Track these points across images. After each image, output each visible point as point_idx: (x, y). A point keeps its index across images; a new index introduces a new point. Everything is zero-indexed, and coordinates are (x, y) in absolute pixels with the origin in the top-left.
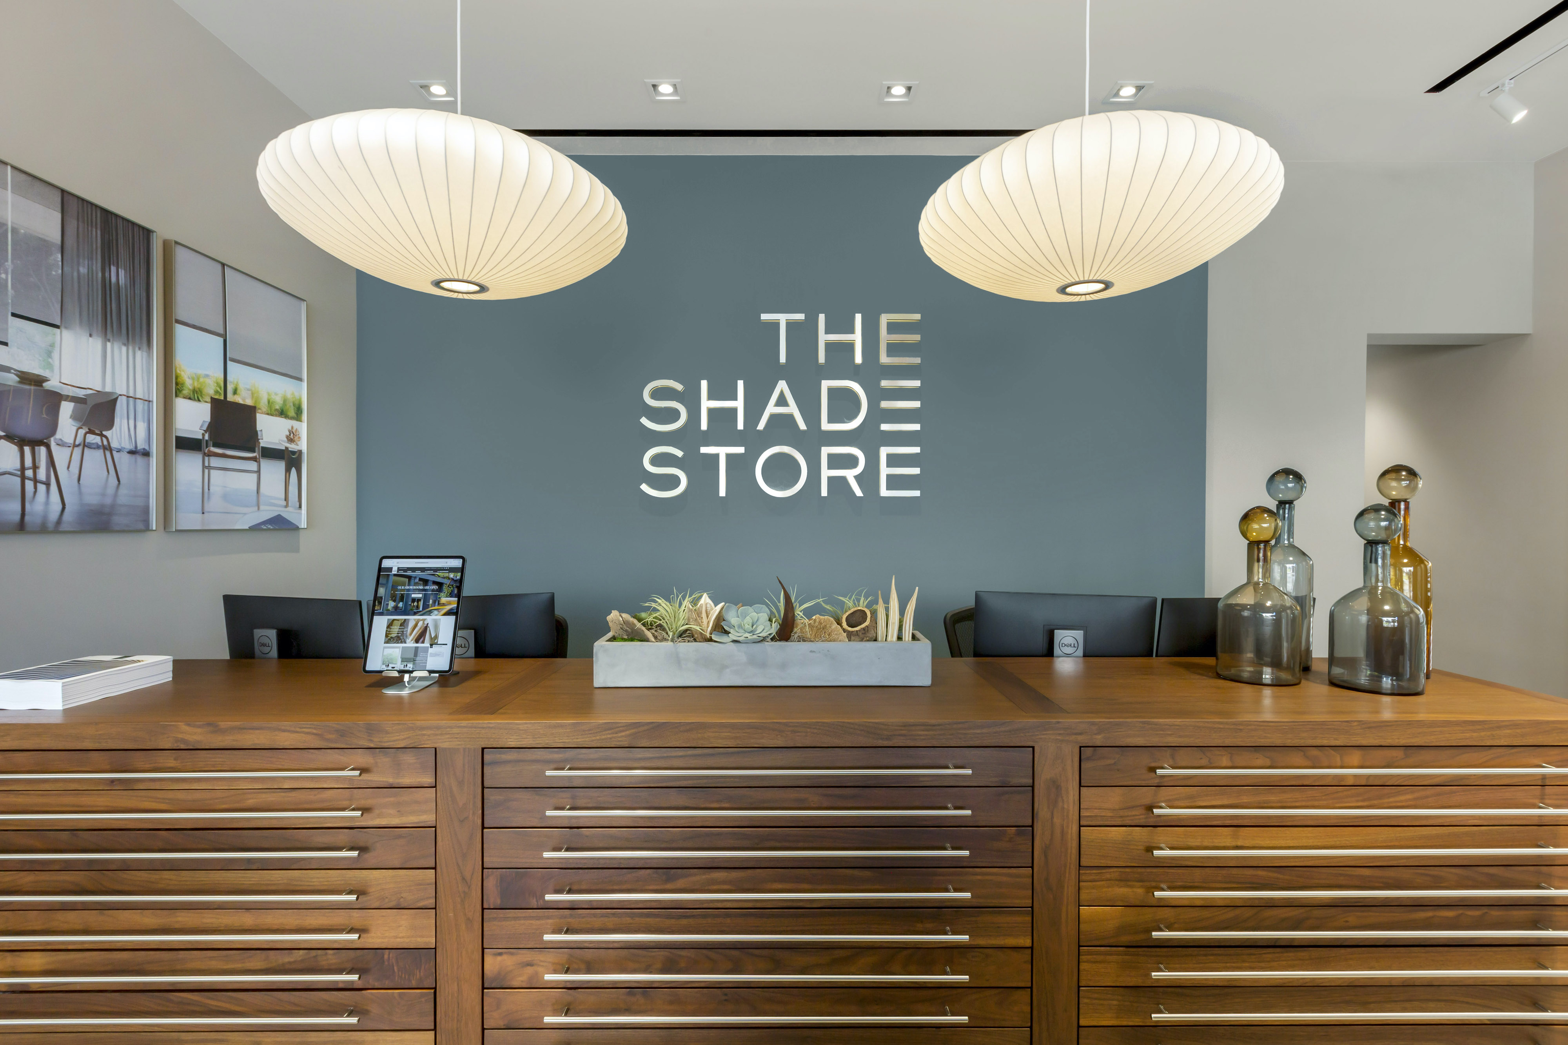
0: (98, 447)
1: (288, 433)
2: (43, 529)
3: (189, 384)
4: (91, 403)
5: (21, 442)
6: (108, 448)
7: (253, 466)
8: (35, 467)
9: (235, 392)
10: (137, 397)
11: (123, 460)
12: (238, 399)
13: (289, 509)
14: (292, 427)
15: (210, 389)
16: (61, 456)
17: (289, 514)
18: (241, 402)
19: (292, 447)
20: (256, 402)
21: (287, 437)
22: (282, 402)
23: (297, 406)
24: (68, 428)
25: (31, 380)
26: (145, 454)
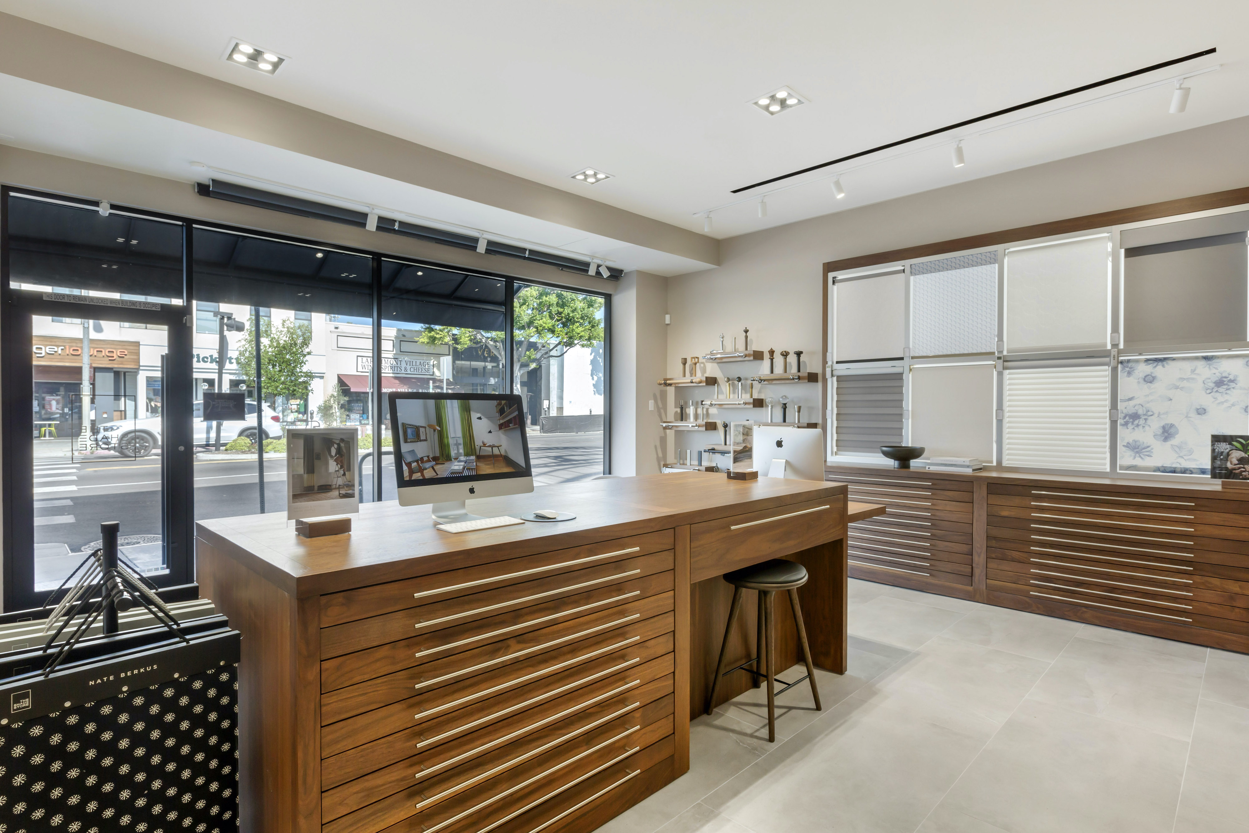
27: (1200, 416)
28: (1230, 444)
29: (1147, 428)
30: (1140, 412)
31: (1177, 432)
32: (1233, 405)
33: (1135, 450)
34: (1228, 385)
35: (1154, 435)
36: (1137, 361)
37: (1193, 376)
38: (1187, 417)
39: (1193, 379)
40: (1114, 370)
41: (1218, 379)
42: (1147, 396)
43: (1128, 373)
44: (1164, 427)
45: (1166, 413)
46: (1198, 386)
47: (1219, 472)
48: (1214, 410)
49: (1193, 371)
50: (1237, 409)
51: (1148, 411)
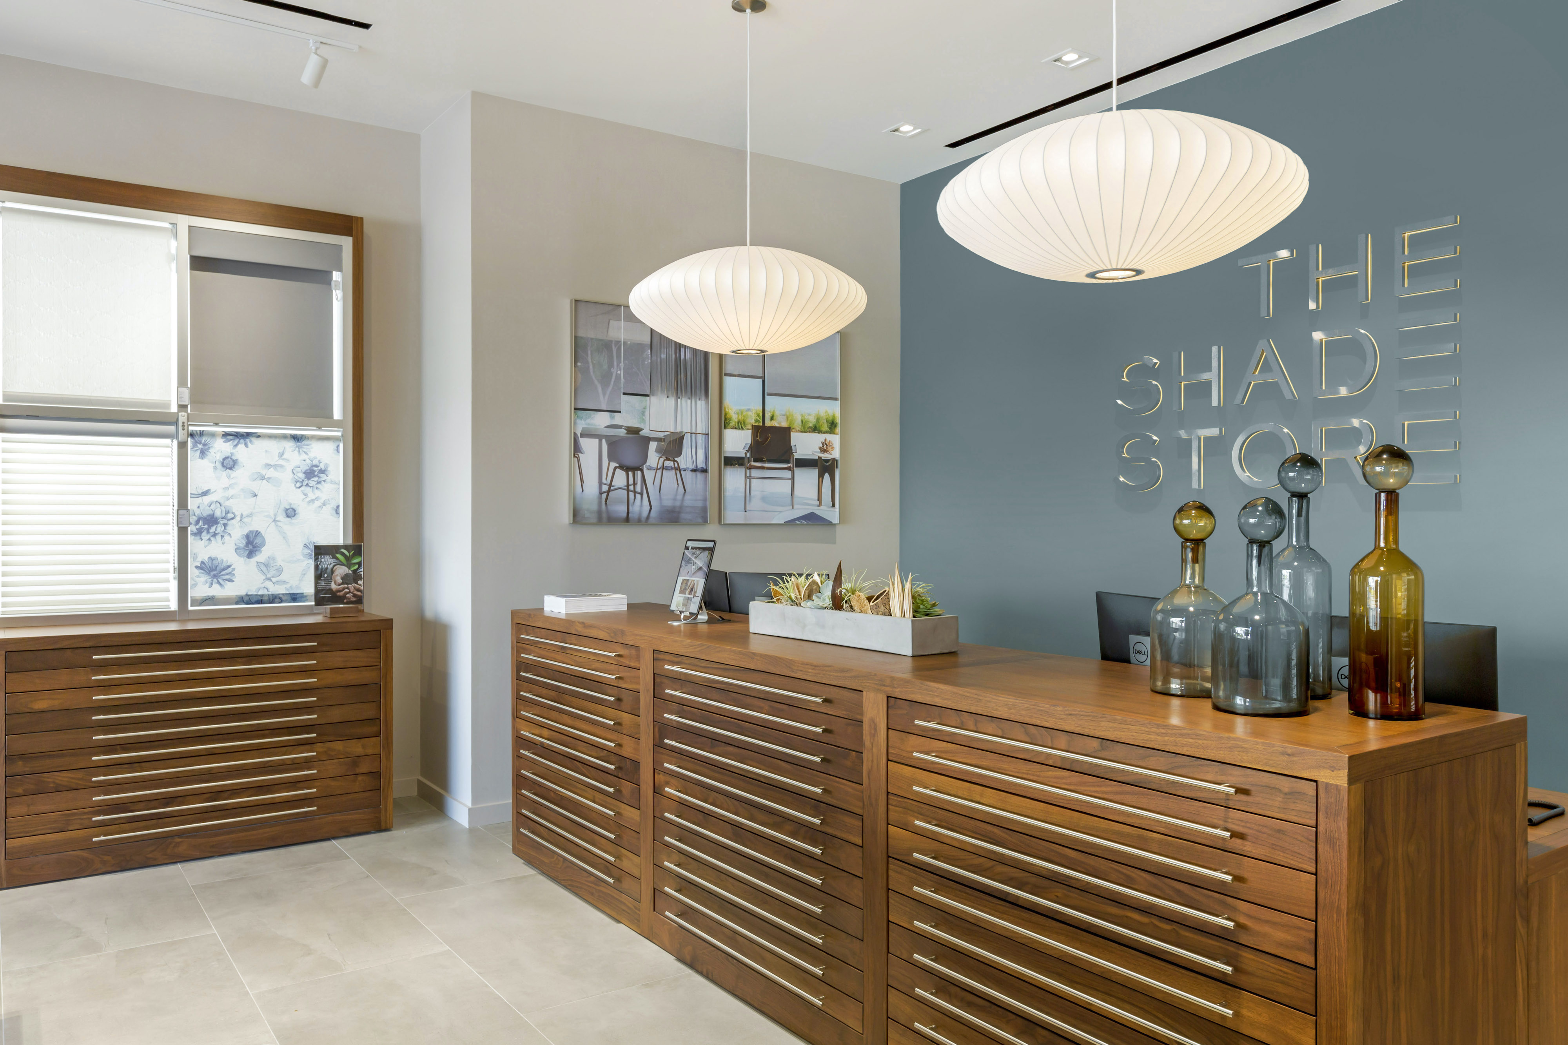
0: (671, 469)
1: (821, 445)
2: (639, 521)
3: (734, 418)
4: (667, 441)
5: (627, 469)
6: (678, 469)
7: (788, 474)
8: (635, 484)
9: (772, 418)
10: (697, 432)
11: (688, 476)
12: (775, 424)
13: (821, 508)
14: (825, 440)
15: (752, 420)
16: (649, 475)
17: (824, 511)
18: (777, 425)
19: (825, 456)
20: (790, 424)
21: (820, 448)
22: (815, 421)
23: (831, 422)
24: (653, 458)
25: (634, 431)
26: (704, 471)
27: (289, 519)
28: (334, 557)
29: (227, 538)
30: (218, 514)
31: (263, 544)
32: (324, 504)
33: (212, 573)
34: (319, 477)
35: (236, 549)
36: (213, 435)
37: (281, 462)
38: (275, 521)
39: (281, 466)
40: (182, 446)
41: (308, 468)
42: (227, 489)
43: (201, 452)
44: (247, 536)
45: (250, 515)
46: (286, 477)
47: (323, 597)
48: (305, 512)
49: (281, 455)
50: (328, 510)
51: (228, 512)
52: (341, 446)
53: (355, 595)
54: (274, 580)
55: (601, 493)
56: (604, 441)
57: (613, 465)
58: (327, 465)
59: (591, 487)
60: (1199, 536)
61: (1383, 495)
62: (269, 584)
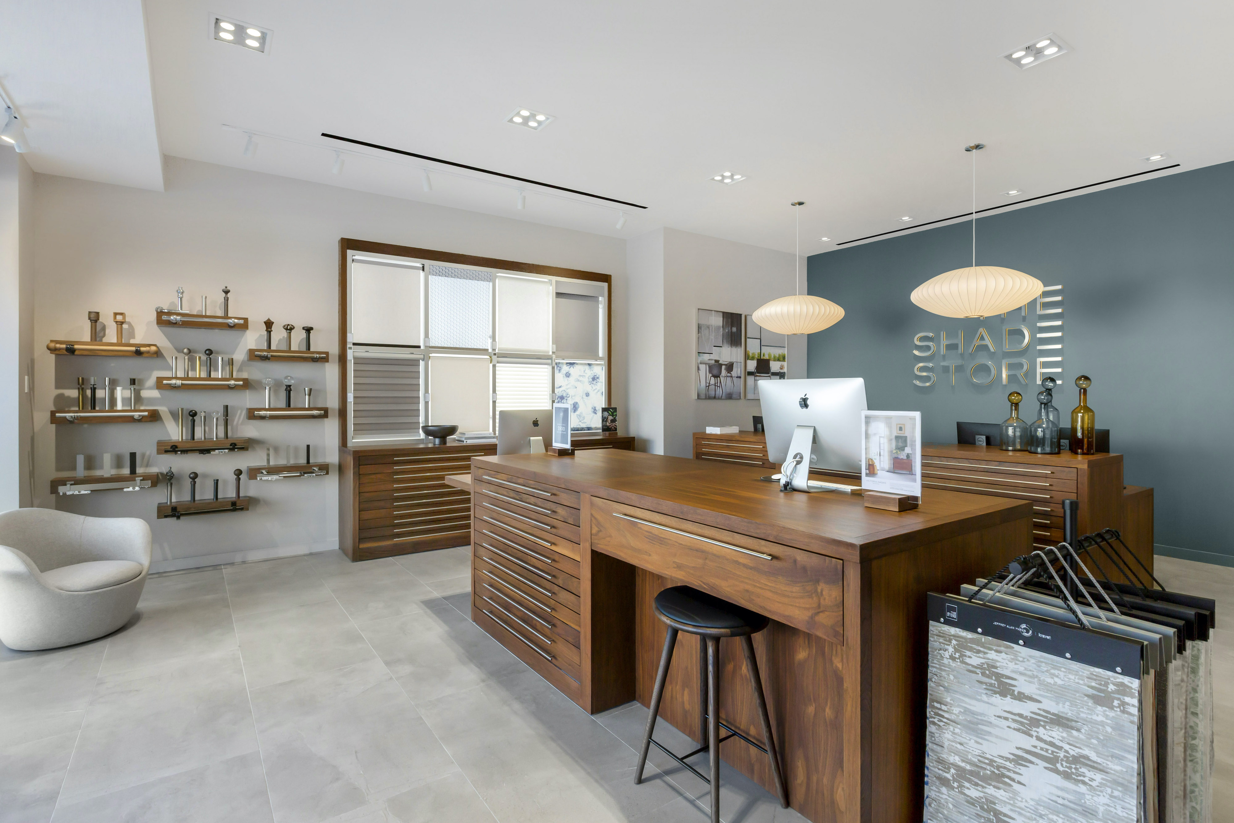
0: (729, 377)
1: (781, 366)
2: (719, 399)
3: (751, 355)
4: (728, 365)
5: (715, 377)
6: (731, 377)
7: (769, 379)
8: (717, 383)
9: (763, 356)
10: (738, 362)
11: (735, 379)
14: (782, 364)
15: (757, 356)
16: (722, 379)
18: (765, 358)
19: (782, 371)
20: (770, 357)
21: (780, 368)
22: (778, 356)
23: (784, 357)
24: (724, 372)
25: (717, 361)
26: (740, 377)
27: (586, 397)
28: (606, 412)
30: (564, 395)
31: (579, 407)
32: (598, 391)
34: (597, 380)
36: (562, 363)
37: (584, 374)
39: (584, 376)
40: (553, 368)
41: (593, 377)
42: (567, 385)
43: (559, 371)
44: (574, 404)
45: (574, 396)
46: (586, 380)
47: (605, 429)
48: (592, 394)
49: (584, 371)
50: (600, 393)
51: (567, 394)
52: (604, 368)
53: (615, 428)
54: (582, 421)
55: (706, 387)
56: (707, 366)
57: (711, 375)
58: (599, 375)
59: (703, 384)
60: (1017, 402)
61: (1082, 390)
62: (580, 423)
